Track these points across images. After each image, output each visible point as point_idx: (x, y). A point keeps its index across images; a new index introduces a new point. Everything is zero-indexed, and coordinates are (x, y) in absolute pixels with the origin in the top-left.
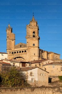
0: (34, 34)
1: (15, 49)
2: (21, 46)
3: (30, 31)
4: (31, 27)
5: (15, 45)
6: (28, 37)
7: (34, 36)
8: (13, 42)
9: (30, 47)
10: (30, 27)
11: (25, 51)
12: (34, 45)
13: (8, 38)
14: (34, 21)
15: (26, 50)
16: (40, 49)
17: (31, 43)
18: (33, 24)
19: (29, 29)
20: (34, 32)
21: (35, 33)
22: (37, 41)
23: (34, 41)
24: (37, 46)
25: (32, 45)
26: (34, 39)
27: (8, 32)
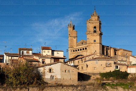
0: (95, 29)
1: (77, 47)
2: (82, 43)
3: (91, 26)
4: (92, 22)
5: (77, 43)
6: (88, 32)
7: (95, 32)
8: (75, 40)
9: (90, 44)
10: (90, 22)
11: (86, 49)
12: (95, 41)
13: (70, 36)
14: (95, 15)
15: (87, 47)
16: (102, 45)
17: (91, 40)
18: (94, 18)
19: (89, 24)
20: (95, 27)
21: (97, 28)
22: (99, 36)
23: (95, 37)
24: (99, 42)
25: (93, 42)
26: (95, 34)
27: (70, 29)
